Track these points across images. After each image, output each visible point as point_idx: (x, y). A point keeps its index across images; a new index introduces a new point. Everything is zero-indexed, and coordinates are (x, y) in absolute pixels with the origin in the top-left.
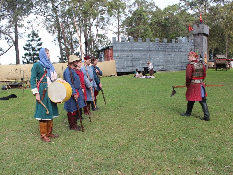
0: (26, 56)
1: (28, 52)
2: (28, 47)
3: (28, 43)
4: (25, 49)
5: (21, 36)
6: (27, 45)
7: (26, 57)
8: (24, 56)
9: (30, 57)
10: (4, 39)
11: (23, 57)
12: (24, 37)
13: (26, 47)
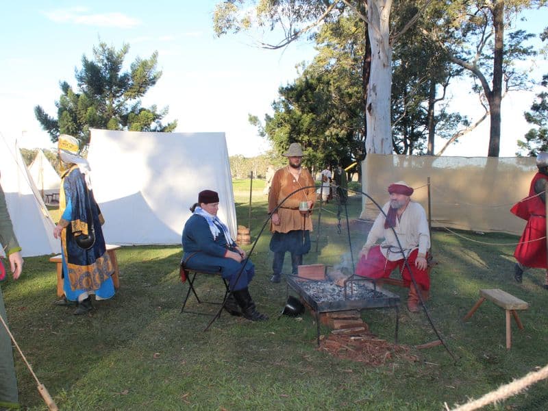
0: (529, 140)
1: (536, 127)
2: (538, 113)
3: (539, 101)
4: (529, 118)
5: (521, 83)
6: (535, 108)
7: (530, 142)
8: (525, 141)
9: (542, 143)
10: (473, 91)
11: (520, 144)
12: (529, 85)
13: (532, 113)
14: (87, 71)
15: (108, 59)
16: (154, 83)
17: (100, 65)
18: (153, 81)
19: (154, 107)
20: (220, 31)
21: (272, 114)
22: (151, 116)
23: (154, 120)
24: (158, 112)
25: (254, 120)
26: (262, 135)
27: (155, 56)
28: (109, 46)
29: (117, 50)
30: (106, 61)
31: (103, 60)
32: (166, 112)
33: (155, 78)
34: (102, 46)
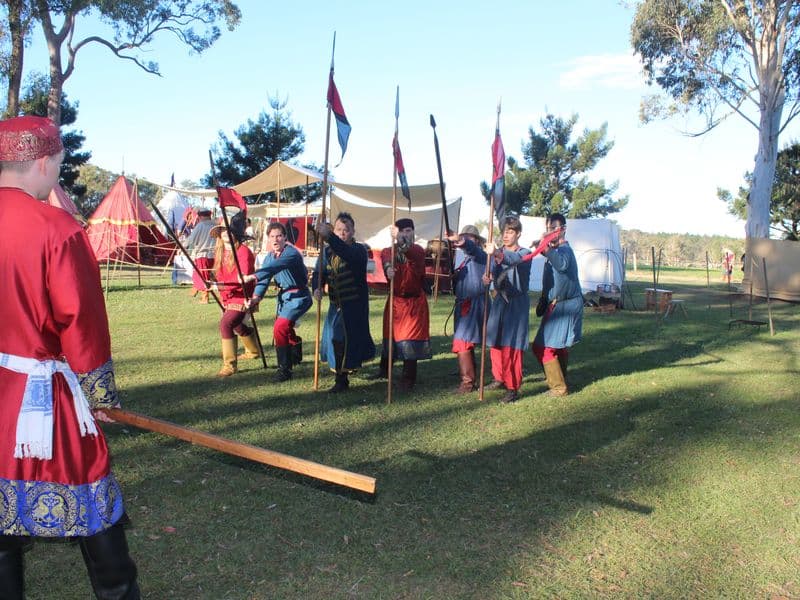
14: (533, 143)
15: (555, 131)
16: (605, 154)
17: (547, 137)
18: (603, 153)
19: (602, 182)
20: (646, 119)
21: (746, 186)
22: (597, 191)
23: (602, 195)
24: (607, 188)
25: (724, 195)
26: (733, 212)
27: (604, 126)
28: (556, 117)
29: (566, 120)
30: (553, 133)
31: (549, 133)
32: (616, 186)
33: (606, 148)
34: (549, 117)
